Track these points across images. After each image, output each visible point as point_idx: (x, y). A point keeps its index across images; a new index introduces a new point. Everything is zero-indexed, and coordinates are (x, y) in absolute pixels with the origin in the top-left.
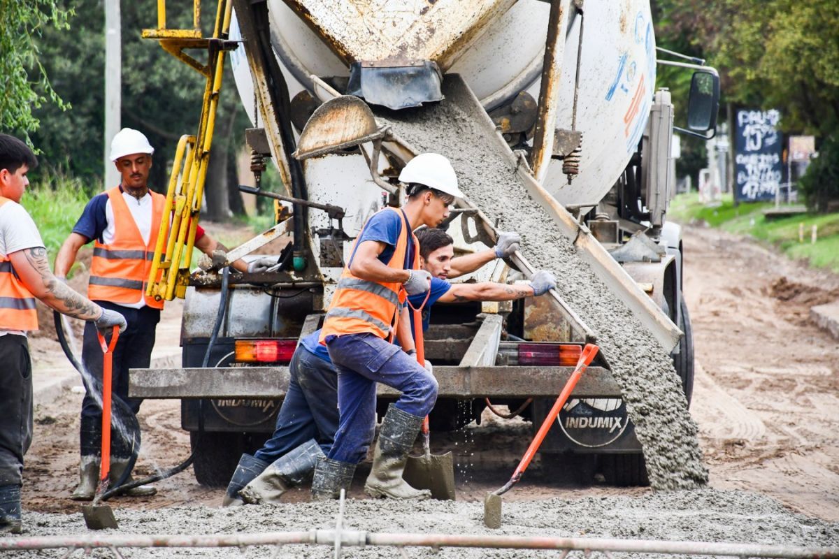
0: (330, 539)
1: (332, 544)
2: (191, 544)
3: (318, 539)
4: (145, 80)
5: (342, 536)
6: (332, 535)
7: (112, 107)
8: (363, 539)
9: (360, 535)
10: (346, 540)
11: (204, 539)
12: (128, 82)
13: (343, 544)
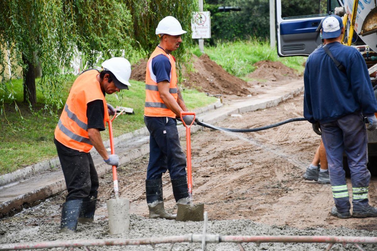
0: (199, 240)
1: (201, 242)
2: (125, 244)
3: (193, 240)
4: (289, 3)
5: (206, 238)
6: (201, 237)
7: (272, 13)
8: (217, 239)
9: (216, 237)
10: (208, 240)
11: (132, 241)
12: (283, 4)
13: (207, 242)
